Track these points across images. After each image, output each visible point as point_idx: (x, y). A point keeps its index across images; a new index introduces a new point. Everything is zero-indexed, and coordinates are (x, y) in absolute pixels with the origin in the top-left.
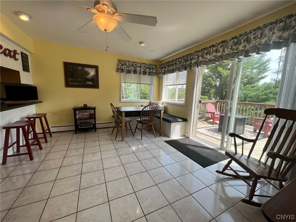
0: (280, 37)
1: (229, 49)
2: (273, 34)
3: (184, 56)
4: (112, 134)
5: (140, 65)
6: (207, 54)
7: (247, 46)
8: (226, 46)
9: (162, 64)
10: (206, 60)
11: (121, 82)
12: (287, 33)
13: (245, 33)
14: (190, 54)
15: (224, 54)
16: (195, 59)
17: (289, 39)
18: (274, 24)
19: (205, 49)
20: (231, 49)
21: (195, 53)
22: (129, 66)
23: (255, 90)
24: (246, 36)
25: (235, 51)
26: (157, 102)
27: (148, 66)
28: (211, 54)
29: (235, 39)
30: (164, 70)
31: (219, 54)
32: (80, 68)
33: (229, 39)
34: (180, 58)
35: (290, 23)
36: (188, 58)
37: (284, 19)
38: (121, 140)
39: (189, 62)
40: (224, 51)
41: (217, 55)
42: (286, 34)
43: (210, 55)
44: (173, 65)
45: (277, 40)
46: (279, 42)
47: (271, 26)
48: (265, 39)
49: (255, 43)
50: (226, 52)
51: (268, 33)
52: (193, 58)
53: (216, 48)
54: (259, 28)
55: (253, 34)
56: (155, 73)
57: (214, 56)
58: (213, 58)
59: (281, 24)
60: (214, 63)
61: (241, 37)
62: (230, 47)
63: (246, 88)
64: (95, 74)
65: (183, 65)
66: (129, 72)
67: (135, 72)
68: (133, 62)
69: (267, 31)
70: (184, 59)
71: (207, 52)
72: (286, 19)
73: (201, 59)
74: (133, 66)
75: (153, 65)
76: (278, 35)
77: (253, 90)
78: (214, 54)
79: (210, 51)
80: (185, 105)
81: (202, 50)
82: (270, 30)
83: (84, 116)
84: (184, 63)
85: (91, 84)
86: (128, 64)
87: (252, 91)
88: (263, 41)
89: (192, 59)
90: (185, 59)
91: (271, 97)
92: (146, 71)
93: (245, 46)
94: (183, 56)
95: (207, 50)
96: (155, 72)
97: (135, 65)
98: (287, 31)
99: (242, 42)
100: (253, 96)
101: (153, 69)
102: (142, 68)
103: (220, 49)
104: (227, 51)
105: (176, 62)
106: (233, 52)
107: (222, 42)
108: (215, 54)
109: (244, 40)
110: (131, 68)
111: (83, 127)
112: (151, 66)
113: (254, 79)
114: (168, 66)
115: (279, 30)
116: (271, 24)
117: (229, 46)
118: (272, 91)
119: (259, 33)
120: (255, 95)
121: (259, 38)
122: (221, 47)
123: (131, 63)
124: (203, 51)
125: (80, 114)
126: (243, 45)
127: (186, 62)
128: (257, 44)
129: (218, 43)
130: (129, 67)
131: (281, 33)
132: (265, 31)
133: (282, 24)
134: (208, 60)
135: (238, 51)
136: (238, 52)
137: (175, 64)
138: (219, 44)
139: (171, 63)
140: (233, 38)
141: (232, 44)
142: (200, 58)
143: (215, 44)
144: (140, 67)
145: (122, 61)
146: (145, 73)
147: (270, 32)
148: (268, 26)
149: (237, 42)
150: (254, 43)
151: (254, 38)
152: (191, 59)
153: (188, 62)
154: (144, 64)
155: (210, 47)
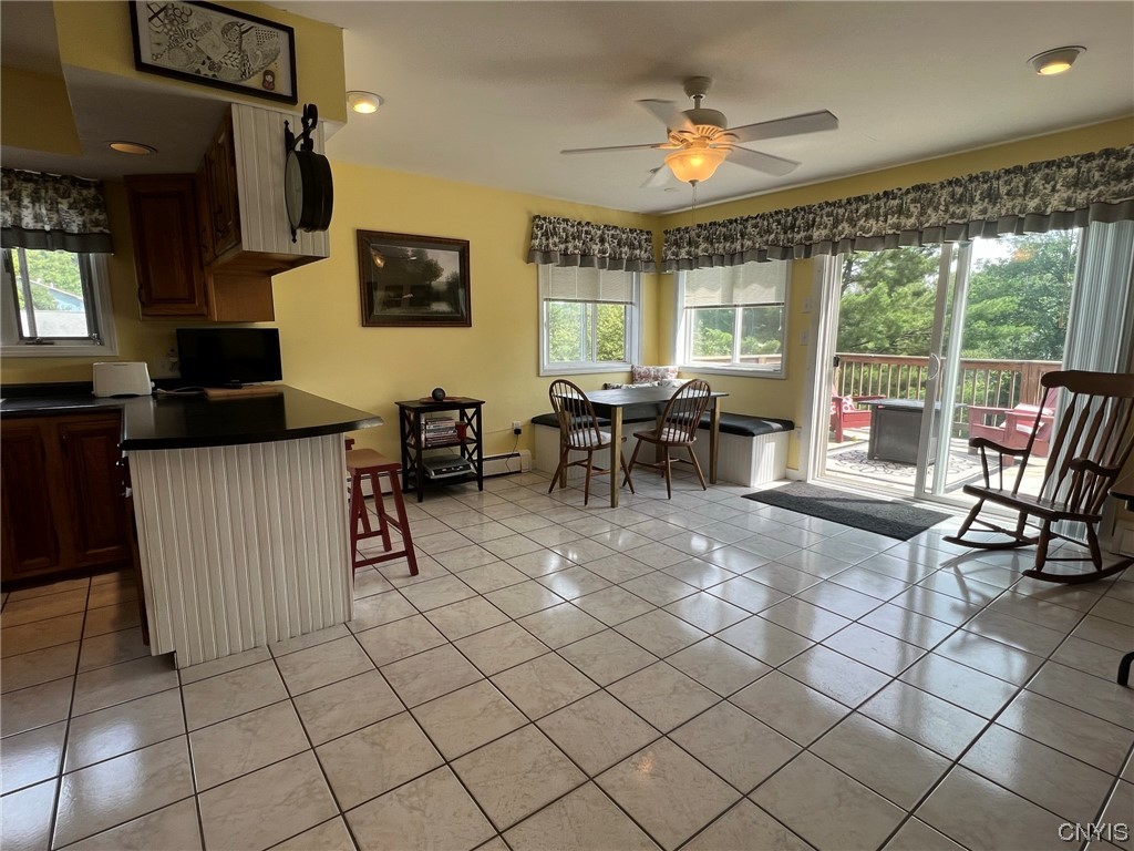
0: (1068, 202)
1: (940, 212)
2: (1054, 190)
3: (781, 212)
4: (550, 491)
5: (599, 233)
6: (867, 215)
7: (990, 210)
8: (931, 200)
9: (678, 230)
10: (867, 236)
11: (541, 300)
12: (1084, 194)
13: (985, 174)
14: (803, 209)
15: (927, 225)
16: (825, 227)
17: (1088, 208)
18: (1054, 168)
19: (859, 199)
20: (946, 211)
21: (822, 209)
22: (567, 237)
23: (926, 305)
24: (986, 182)
25: (958, 221)
26: (658, 371)
27: (624, 236)
28: (881, 218)
29: (956, 185)
30: (689, 253)
31: (910, 222)
32: (410, 251)
33: (937, 182)
34: (763, 217)
35: (1089, 172)
36: (795, 220)
37: (1076, 160)
38: (610, 504)
39: (803, 234)
40: (923, 213)
41: (905, 226)
42: (1081, 197)
43: (878, 221)
44: (729, 238)
45: (1062, 208)
46: (1066, 212)
47: (1047, 171)
48: (1037, 201)
49: (1013, 208)
50: (933, 220)
51: (1041, 187)
52: (814, 220)
53: (897, 201)
54: (1018, 170)
55: (1006, 181)
56: (649, 261)
57: (892, 227)
58: (890, 232)
59: (1070, 170)
60: (892, 245)
61: (973, 185)
62: (942, 208)
63: (897, 301)
64: (458, 271)
65: (778, 241)
66: (567, 259)
67: (586, 259)
68: (579, 223)
69: (1037, 180)
70: (779, 223)
71: (867, 210)
72: (1079, 162)
73: (846, 228)
74: (579, 238)
75: (641, 231)
76: (1065, 195)
77: (918, 304)
78: (892, 220)
79: (879, 208)
80: (783, 376)
81: (849, 202)
82: (1047, 179)
83: (443, 434)
84: (782, 237)
85: (444, 313)
86: (564, 229)
87: (915, 311)
88: (1032, 204)
89: (813, 225)
90: (783, 221)
91: (982, 332)
92: (621, 253)
93: (984, 211)
94: (776, 213)
95: (868, 205)
96: (648, 258)
97: (587, 232)
98: (1083, 189)
99: (977, 199)
100: (921, 329)
101: (640, 247)
102: (607, 245)
103: (912, 206)
104: (934, 218)
105: (746, 228)
106: (953, 223)
107: (917, 188)
108: (895, 220)
109: (982, 193)
110: (576, 248)
111: (445, 473)
112: (635, 235)
113: (920, 262)
114: (708, 240)
115: (1067, 186)
116: (1049, 164)
117: (939, 203)
118: (982, 310)
119: (1019, 181)
120: (925, 327)
121: (1020, 195)
122: (914, 201)
123: (573, 226)
124: (854, 206)
125: (432, 427)
126: (980, 207)
127: (786, 233)
128: (1016, 211)
129: (904, 190)
130: (566, 241)
131: (1070, 192)
132: (1033, 179)
133: (1072, 171)
134: (871, 234)
135: (966, 220)
136: (967, 224)
137: (742, 235)
138: (908, 192)
139: (724, 230)
140: (950, 183)
141: (948, 199)
142: (845, 225)
143: (895, 191)
144: (602, 241)
145: (544, 219)
146: (615, 263)
147: (1047, 186)
148: (1040, 170)
149: (961, 195)
150: (1009, 205)
151: (1008, 194)
152: (810, 226)
153: (798, 232)
154: (615, 227)
155: (878, 198)
